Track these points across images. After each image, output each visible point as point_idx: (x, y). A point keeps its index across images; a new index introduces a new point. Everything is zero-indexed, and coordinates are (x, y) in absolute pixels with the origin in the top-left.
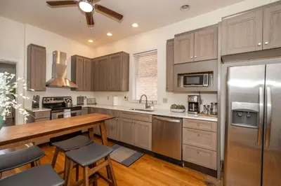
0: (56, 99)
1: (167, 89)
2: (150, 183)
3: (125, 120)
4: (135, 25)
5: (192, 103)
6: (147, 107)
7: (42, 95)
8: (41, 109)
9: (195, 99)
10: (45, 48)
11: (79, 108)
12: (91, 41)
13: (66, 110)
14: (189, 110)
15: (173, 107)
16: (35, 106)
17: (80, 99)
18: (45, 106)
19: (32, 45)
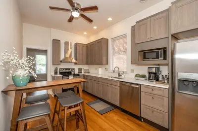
0: (66, 69)
1: (132, 63)
2: (113, 128)
3: (103, 84)
4: (110, 19)
5: (152, 73)
6: (119, 75)
7: (59, 67)
8: (58, 75)
9: (154, 70)
10: (60, 41)
11: (78, 75)
12: (85, 33)
13: (70, 76)
14: (149, 79)
15: (137, 76)
16: (56, 73)
17: (80, 70)
18: (61, 73)
19: (54, 40)
